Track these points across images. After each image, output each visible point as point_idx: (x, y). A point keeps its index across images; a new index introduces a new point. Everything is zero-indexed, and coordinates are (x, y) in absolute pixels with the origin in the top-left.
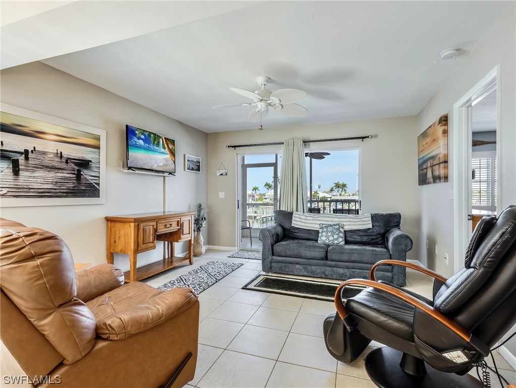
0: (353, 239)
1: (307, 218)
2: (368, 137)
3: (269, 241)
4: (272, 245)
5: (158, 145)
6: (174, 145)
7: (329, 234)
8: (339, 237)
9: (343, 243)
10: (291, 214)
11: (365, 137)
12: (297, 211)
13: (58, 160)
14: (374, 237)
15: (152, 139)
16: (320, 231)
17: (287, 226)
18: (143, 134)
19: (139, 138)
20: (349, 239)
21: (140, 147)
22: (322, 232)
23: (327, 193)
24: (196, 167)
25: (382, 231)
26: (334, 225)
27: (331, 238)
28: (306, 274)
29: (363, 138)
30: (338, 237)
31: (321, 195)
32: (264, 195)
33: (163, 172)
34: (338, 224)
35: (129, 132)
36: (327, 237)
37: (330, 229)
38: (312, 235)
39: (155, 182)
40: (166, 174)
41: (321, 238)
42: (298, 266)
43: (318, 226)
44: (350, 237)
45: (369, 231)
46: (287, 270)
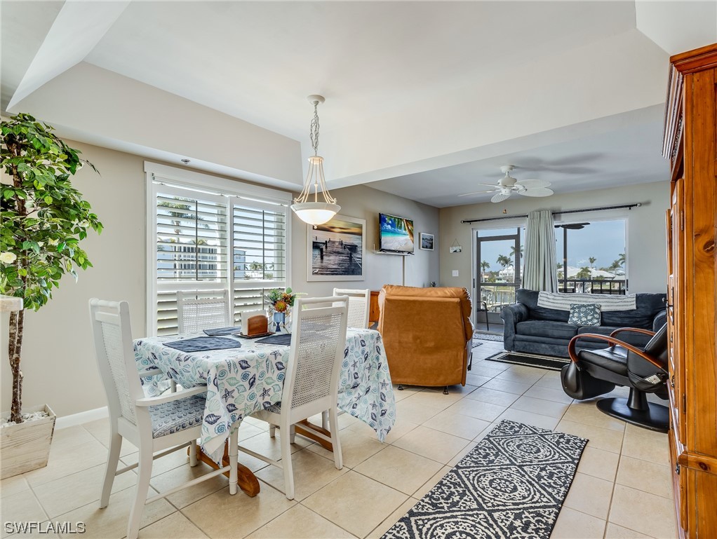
0: (611, 321)
1: (556, 298)
2: (636, 205)
3: (512, 319)
4: (515, 324)
5: (401, 228)
6: (412, 225)
7: (582, 315)
8: (594, 318)
9: (598, 324)
10: (536, 294)
11: (633, 206)
12: (544, 290)
13: (340, 246)
14: (638, 320)
15: (397, 222)
16: (572, 311)
17: (532, 306)
18: (391, 220)
19: (388, 224)
20: (606, 321)
21: (388, 231)
22: (574, 313)
23: (606, 270)
24: (429, 245)
25: (649, 313)
26: (589, 305)
27: (584, 319)
28: (553, 353)
29: (630, 206)
30: (592, 319)
31: (595, 273)
32: (497, 274)
33: (403, 252)
34: (593, 305)
35: (381, 219)
36: (580, 318)
37: (583, 309)
38: (562, 316)
39: (396, 261)
40: (405, 254)
41: (571, 319)
42: (543, 345)
43: (569, 307)
44: (608, 319)
45: (631, 313)
46: (531, 349)
